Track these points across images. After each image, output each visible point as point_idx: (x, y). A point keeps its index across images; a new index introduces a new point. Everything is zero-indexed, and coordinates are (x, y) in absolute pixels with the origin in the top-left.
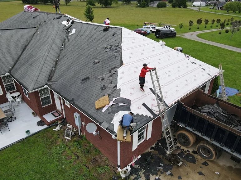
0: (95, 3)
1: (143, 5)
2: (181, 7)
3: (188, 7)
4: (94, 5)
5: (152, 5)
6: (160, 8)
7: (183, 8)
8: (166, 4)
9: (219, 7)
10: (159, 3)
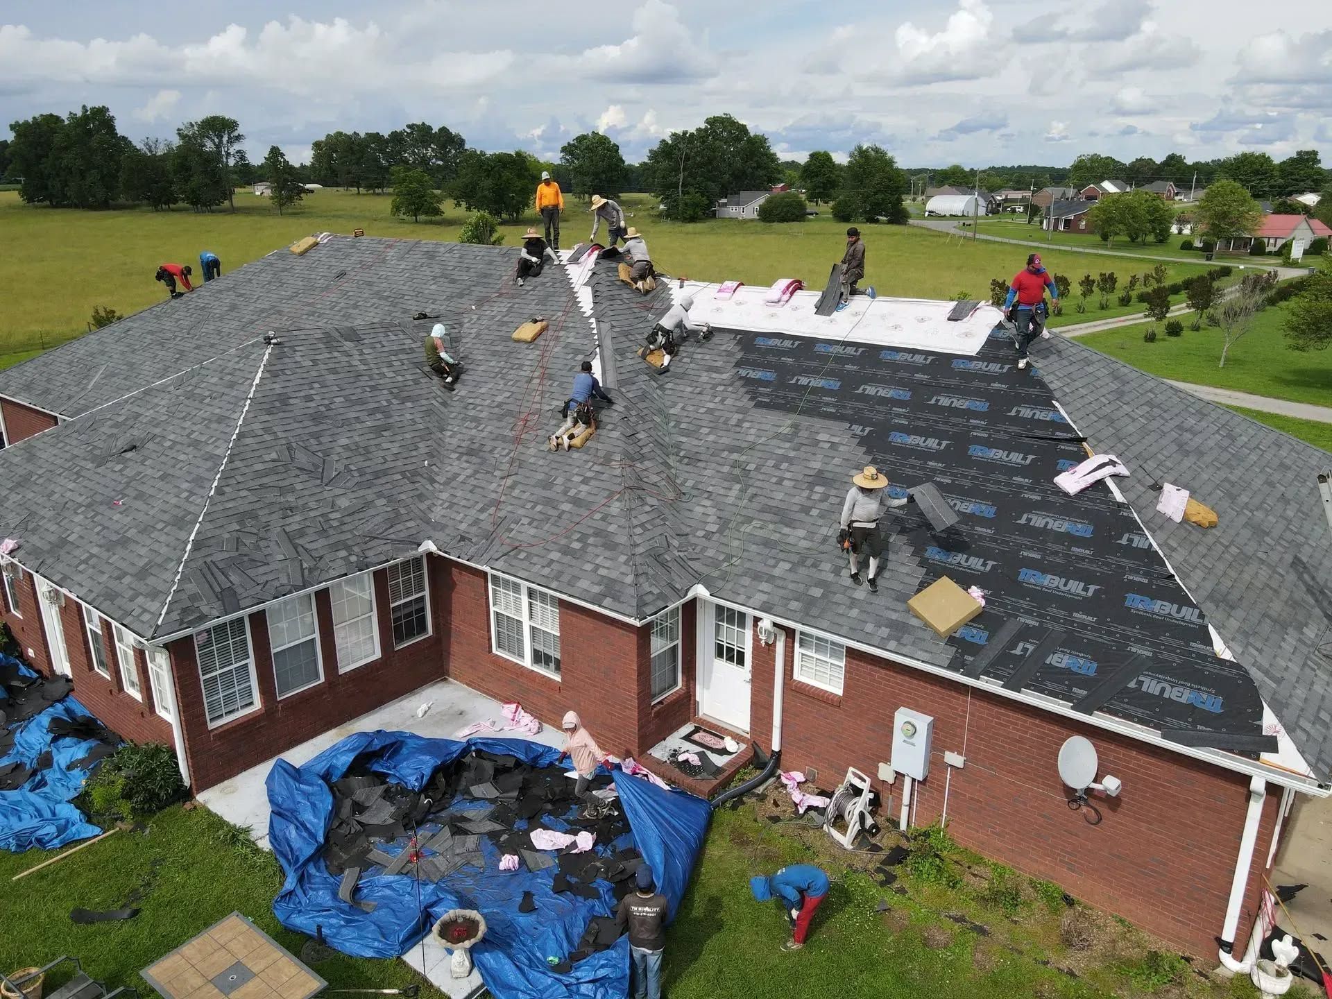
0: (440, 201)
1: (690, 212)
2: (877, 221)
3: (911, 221)
4: (438, 212)
5: (732, 211)
6: (776, 225)
7: (890, 222)
8: (801, 206)
9: (1057, 221)
10: (769, 201)
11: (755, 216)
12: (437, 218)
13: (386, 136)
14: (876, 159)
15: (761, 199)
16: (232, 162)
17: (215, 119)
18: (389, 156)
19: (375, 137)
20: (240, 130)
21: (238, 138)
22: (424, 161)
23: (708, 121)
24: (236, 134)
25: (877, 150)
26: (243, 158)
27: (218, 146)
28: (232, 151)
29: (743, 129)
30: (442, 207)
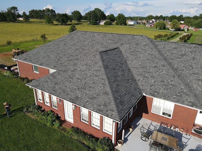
6: (107, 26)
7: (124, 25)
9: (149, 25)
10: (105, 22)
11: (103, 24)
12: (53, 24)
13: (42, 10)
14: (122, 16)
15: (104, 22)
16: (16, 14)
17: (13, 7)
18: (42, 14)
19: (40, 11)
20: (18, 9)
21: (18, 10)
22: (49, 15)
23: (95, 9)
24: (17, 9)
25: (122, 14)
26: (18, 14)
27: (14, 11)
28: (17, 12)
29: (101, 10)
30: (54, 22)
